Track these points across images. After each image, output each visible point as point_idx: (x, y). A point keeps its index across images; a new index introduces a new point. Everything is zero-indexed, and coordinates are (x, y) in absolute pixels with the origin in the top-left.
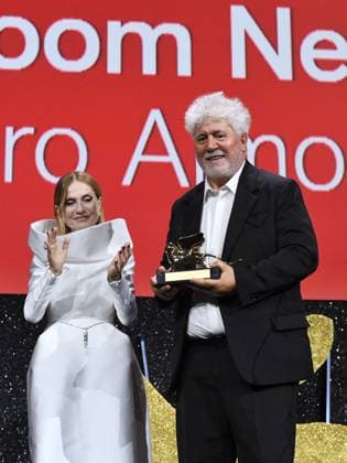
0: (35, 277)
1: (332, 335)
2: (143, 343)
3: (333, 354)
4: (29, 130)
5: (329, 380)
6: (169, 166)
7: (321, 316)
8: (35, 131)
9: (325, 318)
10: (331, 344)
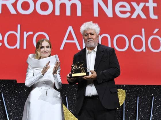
0: (29, 72)
1: (125, 96)
2: (66, 98)
3: (125, 101)
4: (31, 33)
5: (124, 109)
6: (75, 44)
7: (122, 90)
8: (33, 33)
9: (123, 90)
10: (125, 98)
